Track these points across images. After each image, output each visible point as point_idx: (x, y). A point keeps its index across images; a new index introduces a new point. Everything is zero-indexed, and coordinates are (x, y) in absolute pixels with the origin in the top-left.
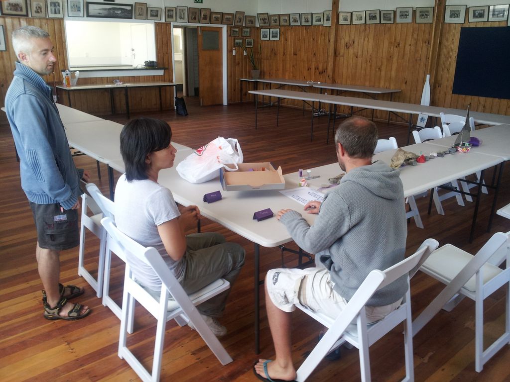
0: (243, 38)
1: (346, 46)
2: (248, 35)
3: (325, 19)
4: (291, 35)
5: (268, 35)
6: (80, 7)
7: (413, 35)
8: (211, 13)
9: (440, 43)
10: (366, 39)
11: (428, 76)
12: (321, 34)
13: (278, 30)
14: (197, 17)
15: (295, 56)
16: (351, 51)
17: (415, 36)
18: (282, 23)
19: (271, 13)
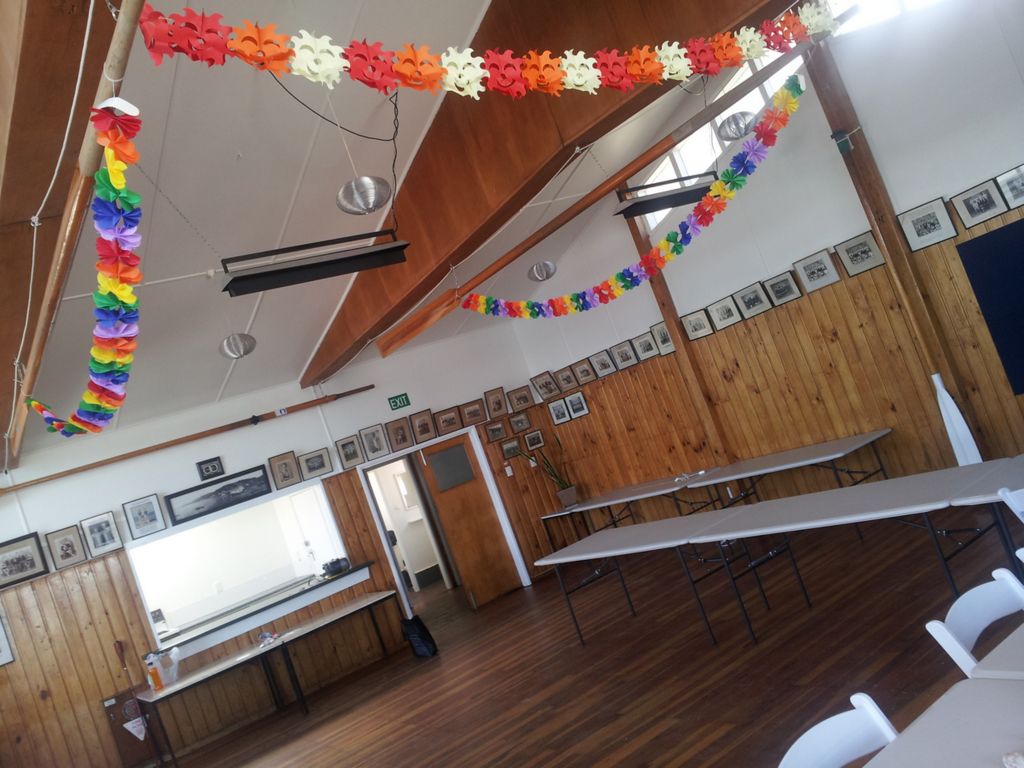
0: (518, 436)
1: (725, 377)
2: (526, 426)
3: (659, 341)
4: (607, 396)
5: (563, 411)
6: (153, 513)
7: (856, 303)
8: (434, 417)
9: (926, 296)
10: (760, 349)
11: (936, 379)
12: (665, 373)
13: (579, 394)
14: (407, 435)
15: (632, 434)
16: (740, 384)
17: (862, 303)
18: (583, 379)
19: (555, 368)
